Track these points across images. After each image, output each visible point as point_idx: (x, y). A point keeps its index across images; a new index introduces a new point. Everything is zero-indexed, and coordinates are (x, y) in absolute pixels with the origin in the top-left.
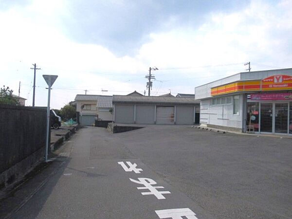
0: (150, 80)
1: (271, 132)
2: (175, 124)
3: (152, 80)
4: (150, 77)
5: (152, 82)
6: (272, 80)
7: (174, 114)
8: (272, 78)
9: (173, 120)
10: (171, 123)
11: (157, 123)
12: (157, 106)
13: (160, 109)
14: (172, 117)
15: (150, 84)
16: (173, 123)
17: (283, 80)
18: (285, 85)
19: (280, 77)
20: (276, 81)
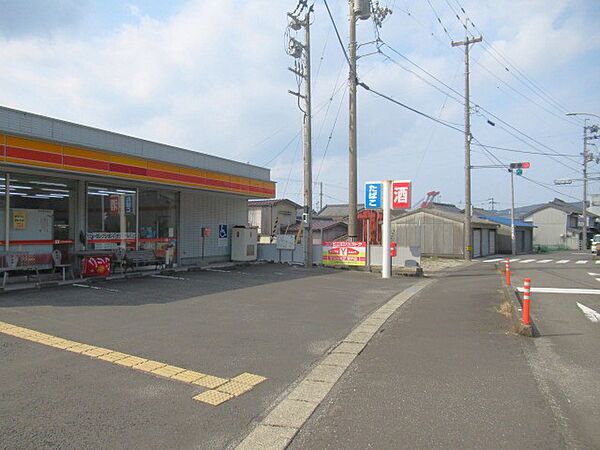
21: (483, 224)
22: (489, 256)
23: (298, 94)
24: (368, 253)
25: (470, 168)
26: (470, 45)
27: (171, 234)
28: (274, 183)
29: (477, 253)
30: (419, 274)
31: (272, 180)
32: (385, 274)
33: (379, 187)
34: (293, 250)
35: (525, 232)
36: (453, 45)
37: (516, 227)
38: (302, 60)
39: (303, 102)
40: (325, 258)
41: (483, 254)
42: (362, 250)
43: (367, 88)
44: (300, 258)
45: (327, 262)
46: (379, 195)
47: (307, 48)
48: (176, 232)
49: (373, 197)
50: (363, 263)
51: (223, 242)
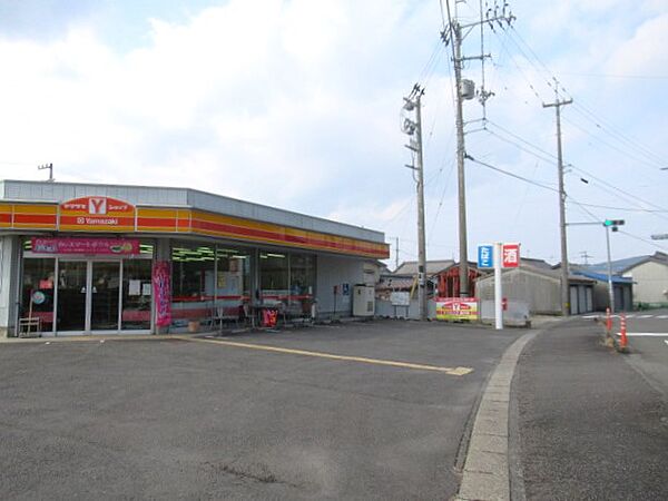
1: (83, 329)
17: (108, 210)
18: (113, 222)
19: (101, 202)
20: (92, 210)
21: (580, 281)
22: (587, 312)
23: (413, 167)
24: (479, 307)
25: (564, 225)
26: (561, 107)
27: (310, 292)
28: (388, 245)
29: (574, 310)
30: (528, 326)
31: (386, 242)
32: (499, 326)
33: (490, 249)
34: (407, 306)
35: (624, 288)
36: (545, 106)
37: (614, 283)
38: (414, 137)
39: (416, 173)
40: (438, 312)
41: (581, 311)
42: (474, 305)
43: (472, 159)
44: (415, 313)
45: (441, 317)
46: (491, 256)
47: (419, 125)
48: (314, 291)
49: (485, 257)
50: (474, 317)
51: (346, 299)
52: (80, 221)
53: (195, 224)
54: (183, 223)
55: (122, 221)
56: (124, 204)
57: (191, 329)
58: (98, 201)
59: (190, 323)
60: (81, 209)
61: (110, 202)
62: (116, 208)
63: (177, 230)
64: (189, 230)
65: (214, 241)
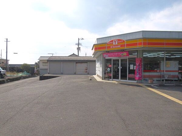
0: (78, 46)
1: (119, 79)
2: (88, 74)
3: (80, 46)
4: (79, 44)
5: (80, 48)
6: (112, 43)
7: (87, 68)
8: (112, 41)
9: (87, 72)
10: (86, 73)
11: (76, 73)
12: (76, 63)
13: (78, 65)
14: (86, 69)
15: (79, 49)
16: (87, 73)
17: (118, 43)
18: (119, 46)
19: (116, 40)
20: (114, 44)
52: (111, 47)
53: (144, 44)
54: (140, 44)
55: (122, 46)
56: (122, 40)
57: (149, 82)
58: (115, 40)
59: (149, 80)
60: (111, 44)
61: (119, 40)
62: (120, 42)
63: (138, 46)
64: (142, 46)
65: (164, 49)
